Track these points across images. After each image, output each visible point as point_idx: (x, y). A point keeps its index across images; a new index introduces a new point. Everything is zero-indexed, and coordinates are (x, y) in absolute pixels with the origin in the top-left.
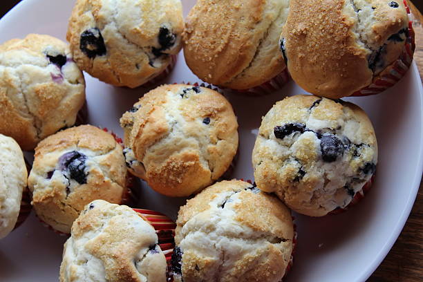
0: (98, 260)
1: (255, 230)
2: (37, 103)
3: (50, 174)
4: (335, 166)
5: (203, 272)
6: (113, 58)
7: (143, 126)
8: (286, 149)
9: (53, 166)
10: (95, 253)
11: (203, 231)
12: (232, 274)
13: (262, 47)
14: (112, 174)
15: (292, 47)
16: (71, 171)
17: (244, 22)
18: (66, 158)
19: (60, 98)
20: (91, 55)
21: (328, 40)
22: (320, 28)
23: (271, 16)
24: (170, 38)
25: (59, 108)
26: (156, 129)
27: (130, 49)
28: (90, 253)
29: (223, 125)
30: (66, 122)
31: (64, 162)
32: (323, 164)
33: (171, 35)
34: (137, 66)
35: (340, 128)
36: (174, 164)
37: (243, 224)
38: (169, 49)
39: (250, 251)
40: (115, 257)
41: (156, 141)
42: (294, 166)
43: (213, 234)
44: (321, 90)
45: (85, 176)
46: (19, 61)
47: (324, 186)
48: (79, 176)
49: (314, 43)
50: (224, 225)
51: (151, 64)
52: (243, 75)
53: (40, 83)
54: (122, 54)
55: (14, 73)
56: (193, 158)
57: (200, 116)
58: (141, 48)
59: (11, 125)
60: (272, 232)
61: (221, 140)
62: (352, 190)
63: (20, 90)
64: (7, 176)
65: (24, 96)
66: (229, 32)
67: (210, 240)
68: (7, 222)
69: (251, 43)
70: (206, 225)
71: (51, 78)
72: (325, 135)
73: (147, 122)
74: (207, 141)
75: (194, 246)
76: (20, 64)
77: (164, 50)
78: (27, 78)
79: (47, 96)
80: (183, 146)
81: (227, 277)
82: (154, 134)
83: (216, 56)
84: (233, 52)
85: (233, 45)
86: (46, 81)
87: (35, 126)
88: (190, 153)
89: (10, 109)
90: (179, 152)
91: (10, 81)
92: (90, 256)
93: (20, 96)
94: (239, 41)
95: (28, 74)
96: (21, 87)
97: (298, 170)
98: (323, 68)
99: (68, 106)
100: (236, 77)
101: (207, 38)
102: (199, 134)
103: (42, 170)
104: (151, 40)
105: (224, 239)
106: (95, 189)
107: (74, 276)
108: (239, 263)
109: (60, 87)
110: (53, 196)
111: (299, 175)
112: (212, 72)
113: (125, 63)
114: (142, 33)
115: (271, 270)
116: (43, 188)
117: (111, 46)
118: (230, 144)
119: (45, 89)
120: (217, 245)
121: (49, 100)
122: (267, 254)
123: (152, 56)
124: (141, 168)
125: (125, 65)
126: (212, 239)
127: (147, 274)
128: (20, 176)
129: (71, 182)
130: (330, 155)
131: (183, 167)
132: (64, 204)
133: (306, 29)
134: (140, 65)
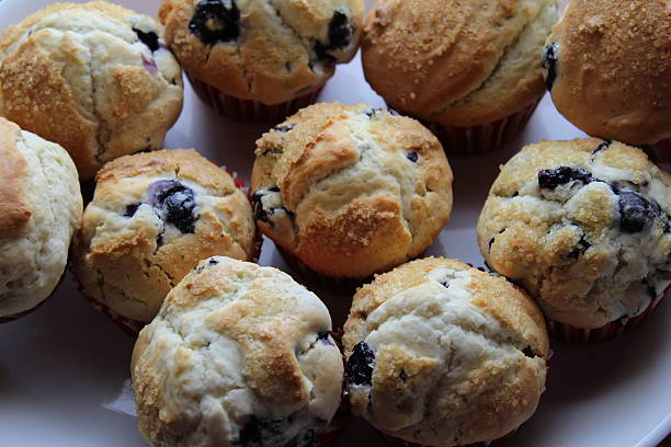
0: (232, 342)
1: (504, 324)
2: (113, 95)
3: (131, 210)
4: (639, 240)
5: (412, 383)
6: (249, 47)
7: (311, 145)
8: (557, 205)
9: (138, 197)
10: (228, 329)
11: (419, 313)
12: (462, 392)
13: (506, 59)
14: (235, 227)
15: (573, 55)
16: (169, 208)
17: (488, 14)
18: (160, 187)
19: (150, 97)
20: (209, 38)
21: (642, 45)
22: (631, 24)
23: (530, 11)
24: (346, 32)
25: (143, 115)
26: (339, 151)
27: (284, 33)
28: (217, 331)
29: (436, 168)
30: (151, 143)
31: (158, 194)
32: (619, 235)
33: (348, 26)
34: (288, 65)
35: (646, 184)
36: (360, 211)
37: (486, 311)
38: (342, 49)
39: (494, 357)
40: (265, 339)
41: (333, 171)
42: (571, 232)
43: (438, 320)
44: (613, 127)
45: (194, 220)
46: (90, 24)
47: (615, 274)
48: (182, 218)
49: (615, 48)
50: (457, 307)
51: (311, 66)
52: (466, 102)
53: (125, 64)
54: (268, 40)
55: (82, 40)
56: (392, 207)
57: (403, 147)
58: (300, 38)
59: (60, 128)
60: (525, 336)
61: (430, 191)
62: (654, 289)
63: (88, 69)
64: (55, 201)
65: (94, 80)
66: (460, 25)
67: (432, 329)
68: (46, 278)
69: (494, 48)
70: (426, 304)
71: (141, 61)
72: (623, 190)
73: (319, 139)
74: (413, 188)
75: (400, 338)
76: (91, 29)
77: (334, 49)
78: (102, 52)
79: (133, 88)
80: (377, 187)
81: (451, 397)
82: (333, 158)
83: (431, 62)
84: (461, 58)
85: (464, 46)
86: (133, 64)
87: (98, 138)
88: (387, 199)
89: (64, 100)
90: (369, 196)
91: (74, 51)
92: (216, 335)
93: (87, 80)
94: (475, 42)
95: (107, 46)
96: (90, 65)
97: (579, 239)
98: (625, 90)
99: (157, 113)
100: (454, 105)
101: (416, 34)
102: (402, 173)
103: (118, 200)
104: (318, 26)
105: (456, 330)
106: (207, 245)
107: (185, 363)
108: (476, 373)
109: (152, 79)
110: (135, 243)
111: (580, 247)
112: (418, 89)
113: (270, 57)
114: (310, 10)
115: (520, 397)
116: (116, 230)
117: (252, 24)
118: (443, 202)
119: (131, 75)
120: (443, 338)
121: (134, 95)
122: (517, 369)
123: (314, 56)
124: (288, 223)
125: (268, 60)
126: (436, 327)
127: (314, 377)
128: (74, 208)
129: (167, 227)
130: (635, 220)
131: (375, 220)
132: (148, 264)
133: (603, 26)
134: (293, 64)
